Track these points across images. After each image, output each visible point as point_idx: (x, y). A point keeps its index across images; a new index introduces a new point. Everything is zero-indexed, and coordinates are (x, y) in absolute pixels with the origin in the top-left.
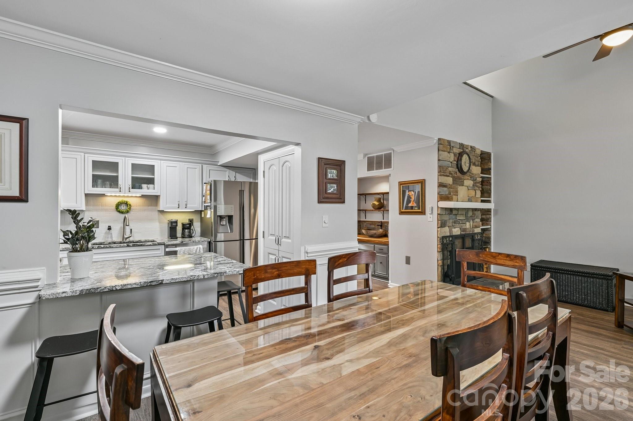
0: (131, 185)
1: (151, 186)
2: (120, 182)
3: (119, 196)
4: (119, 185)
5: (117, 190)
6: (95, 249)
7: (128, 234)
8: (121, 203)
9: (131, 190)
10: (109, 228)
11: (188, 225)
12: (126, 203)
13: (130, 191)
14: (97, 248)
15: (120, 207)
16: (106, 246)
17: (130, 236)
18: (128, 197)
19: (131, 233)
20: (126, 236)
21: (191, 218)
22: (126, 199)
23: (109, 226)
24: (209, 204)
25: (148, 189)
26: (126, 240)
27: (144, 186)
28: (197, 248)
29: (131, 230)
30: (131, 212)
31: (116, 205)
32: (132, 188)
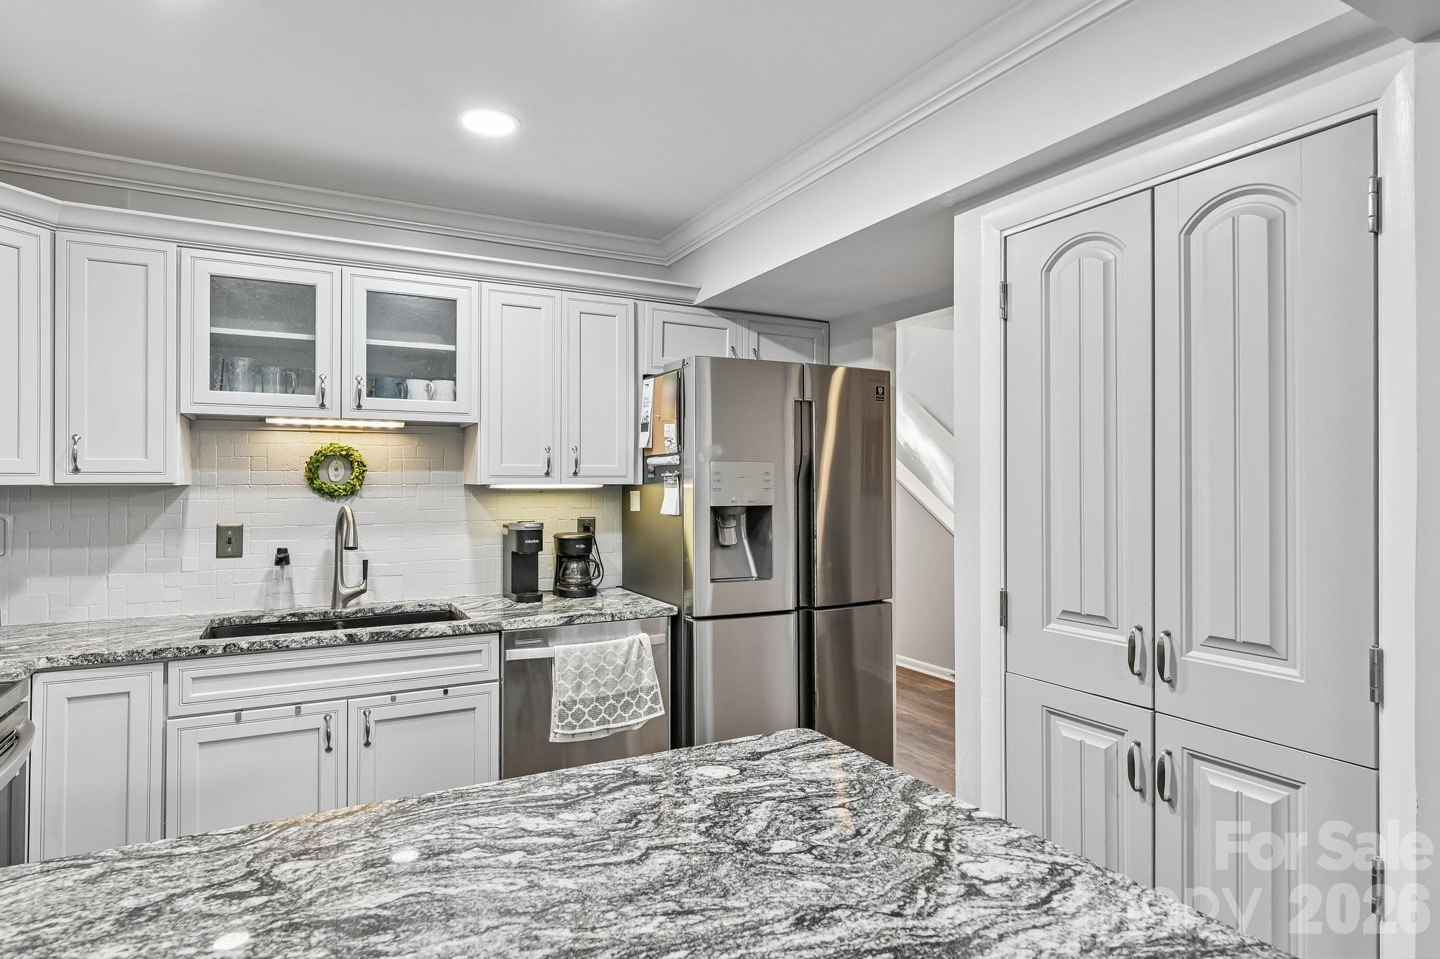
0: (364, 382)
1: (443, 386)
2: (321, 368)
3: (321, 429)
4: (318, 382)
5: (312, 400)
6: (212, 656)
7: (352, 579)
8: (326, 456)
9: (367, 402)
10: (282, 559)
11: (583, 546)
12: (347, 456)
13: (359, 407)
14: (220, 651)
15: (322, 473)
16: (261, 644)
17: (362, 587)
18: (353, 430)
19: (365, 577)
20: (344, 591)
21: (587, 514)
22: (344, 441)
23: (279, 551)
24: (674, 460)
25: (431, 398)
26: (345, 607)
27: (416, 386)
28: (631, 647)
29: (365, 563)
30: (366, 493)
31: (308, 464)
32: (370, 394)
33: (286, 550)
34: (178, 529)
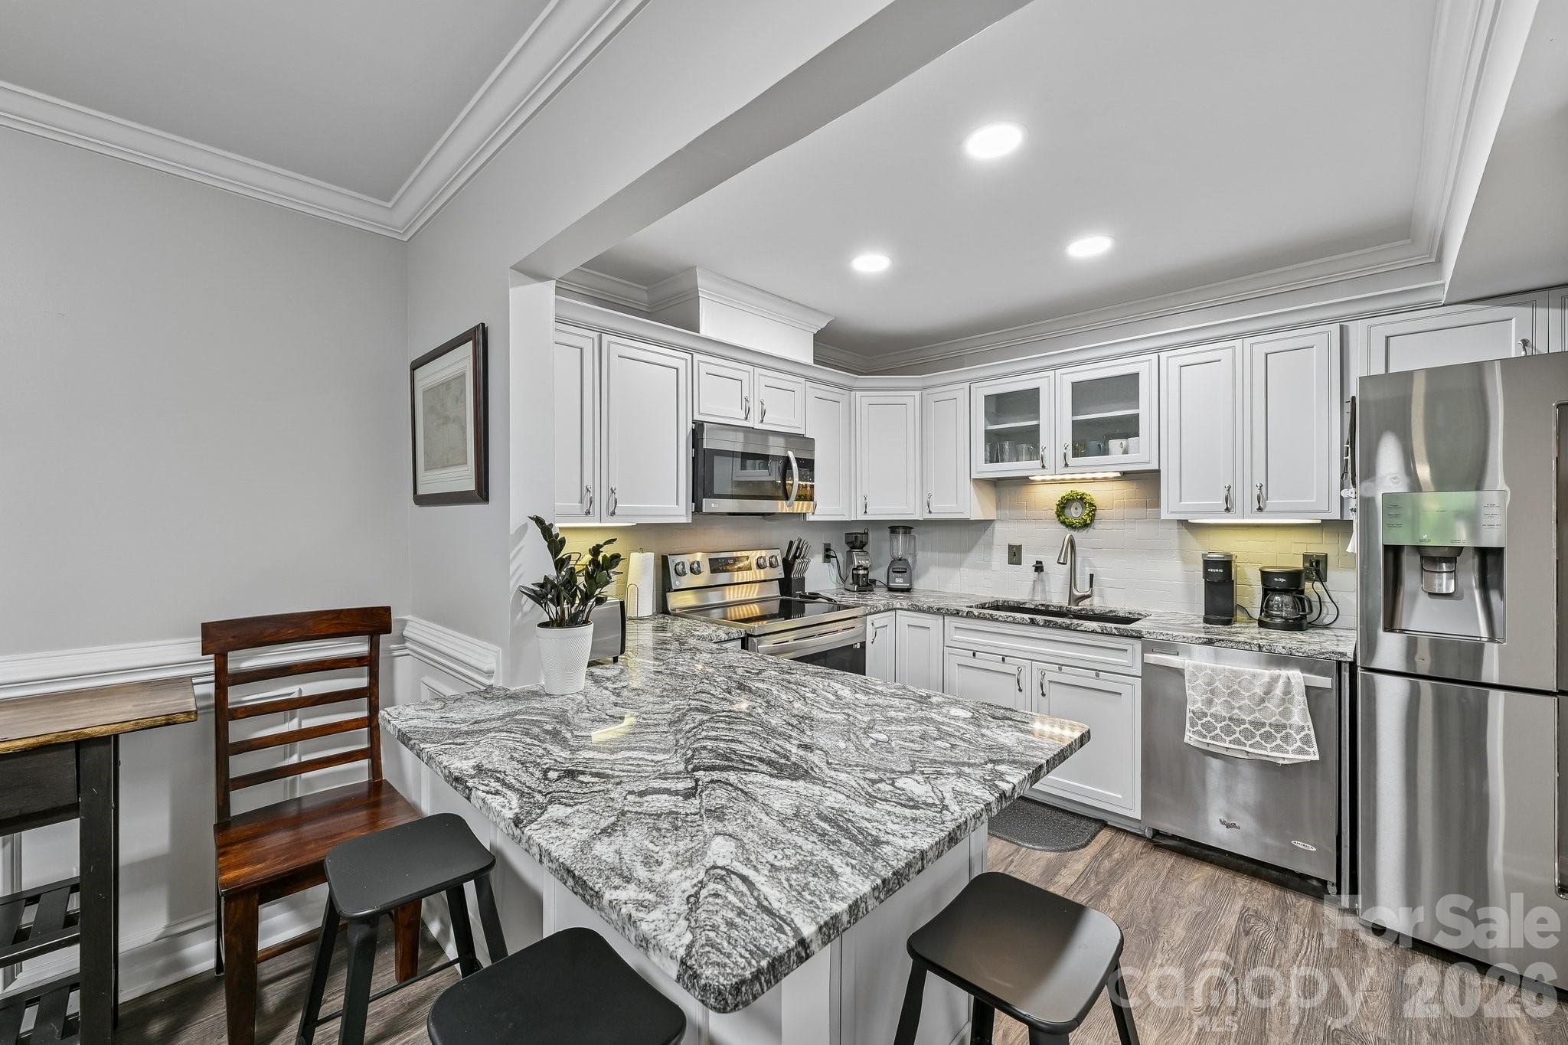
0: (1070, 448)
1: (1133, 442)
2: (1043, 441)
3: (1063, 482)
4: (1041, 451)
5: (1037, 463)
6: (962, 616)
7: (1083, 587)
8: (1068, 500)
9: (1071, 461)
10: (1040, 568)
11: (1283, 580)
12: (1082, 499)
13: (1066, 465)
14: (965, 615)
15: (1067, 511)
16: (984, 615)
17: (1088, 593)
18: (1083, 481)
19: (1092, 585)
20: (1076, 594)
21: (1316, 550)
22: (1080, 489)
23: (1037, 562)
25: (1126, 452)
26: (1076, 605)
27: (1114, 444)
28: (1275, 680)
29: (1092, 576)
30: (1097, 525)
31: (1058, 505)
32: (1075, 455)
33: (1041, 563)
34: (990, 545)
